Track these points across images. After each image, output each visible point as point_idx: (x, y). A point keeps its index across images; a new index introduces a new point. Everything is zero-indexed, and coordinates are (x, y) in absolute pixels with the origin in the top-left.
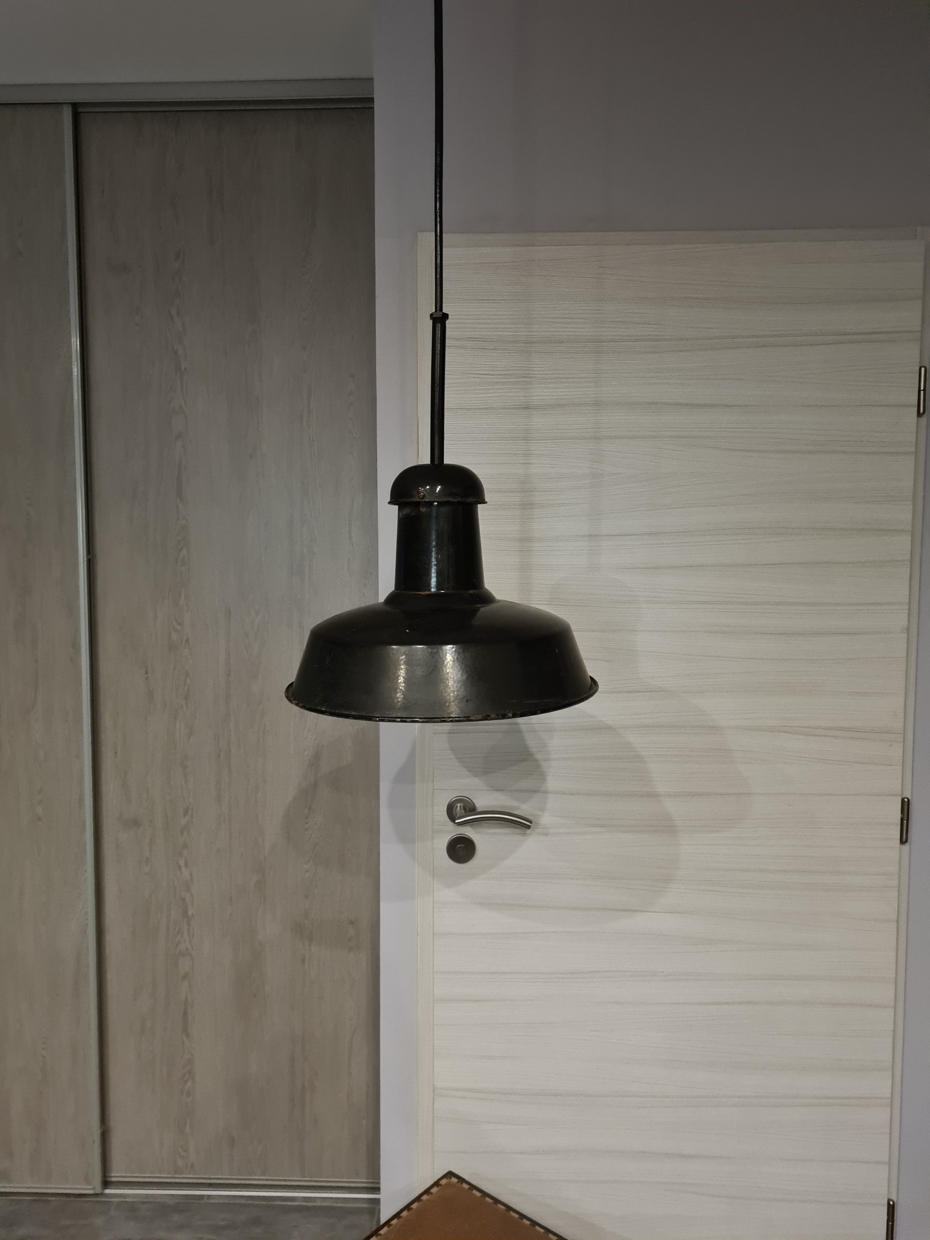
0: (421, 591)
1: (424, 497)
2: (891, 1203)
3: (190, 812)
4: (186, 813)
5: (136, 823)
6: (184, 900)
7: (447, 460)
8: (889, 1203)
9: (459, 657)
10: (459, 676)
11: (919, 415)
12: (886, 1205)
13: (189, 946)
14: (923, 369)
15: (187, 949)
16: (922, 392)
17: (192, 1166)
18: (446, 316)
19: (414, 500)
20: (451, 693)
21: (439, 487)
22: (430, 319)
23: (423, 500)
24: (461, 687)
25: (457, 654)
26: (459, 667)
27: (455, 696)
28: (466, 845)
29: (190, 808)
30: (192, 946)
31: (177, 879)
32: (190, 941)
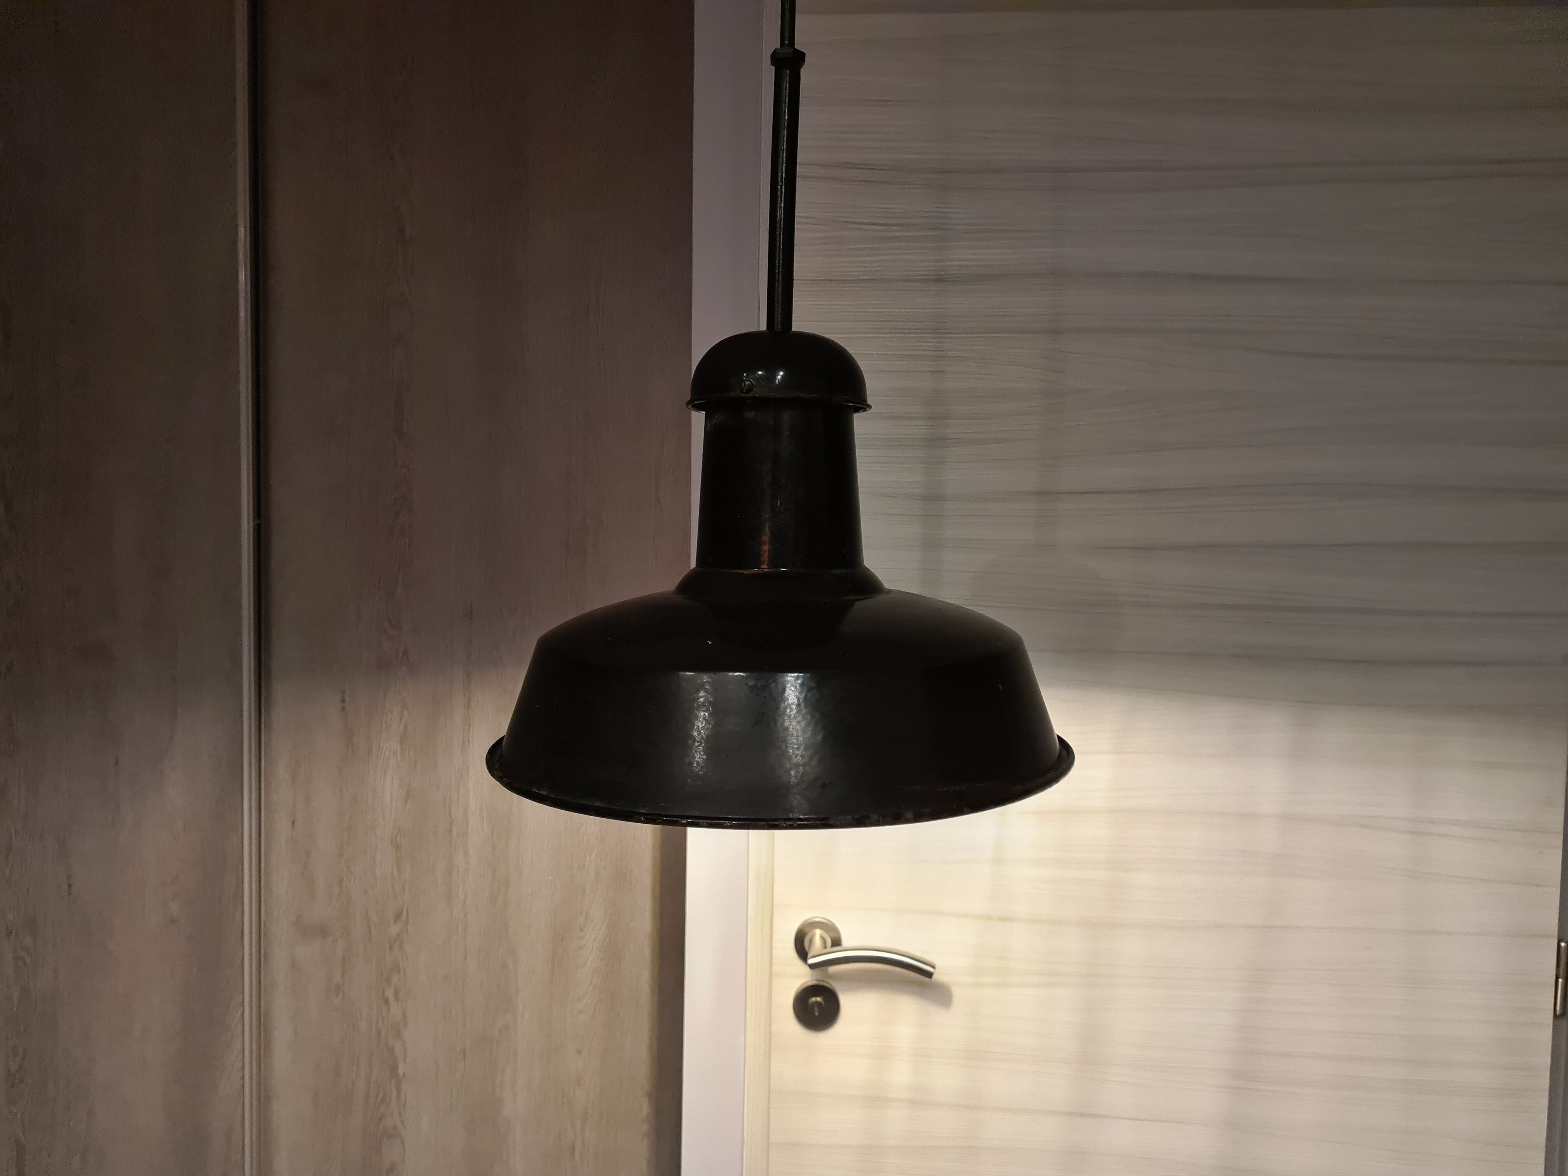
0: (742, 569)
1: (750, 388)
3: (404, 918)
4: (398, 917)
5: (323, 931)
6: (391, 1051)
7: (798, 325)
9: (809, 695)
10: (809, 734)
13: (399, 1123)
15: (395, 1128)
18: (800, 58)
19: (733, 394)
20: (791, 769)
21: (781, 373)
22: (772, 65)
23: (750, 395)
24: (811, 758)
25: (805, 689)
26: (809, 717)
27: (799, 775)
28: (824, 1000)
29: (405, 909)
30: (402, 1122)
31: (383, 1019)
32: (400, 1114)
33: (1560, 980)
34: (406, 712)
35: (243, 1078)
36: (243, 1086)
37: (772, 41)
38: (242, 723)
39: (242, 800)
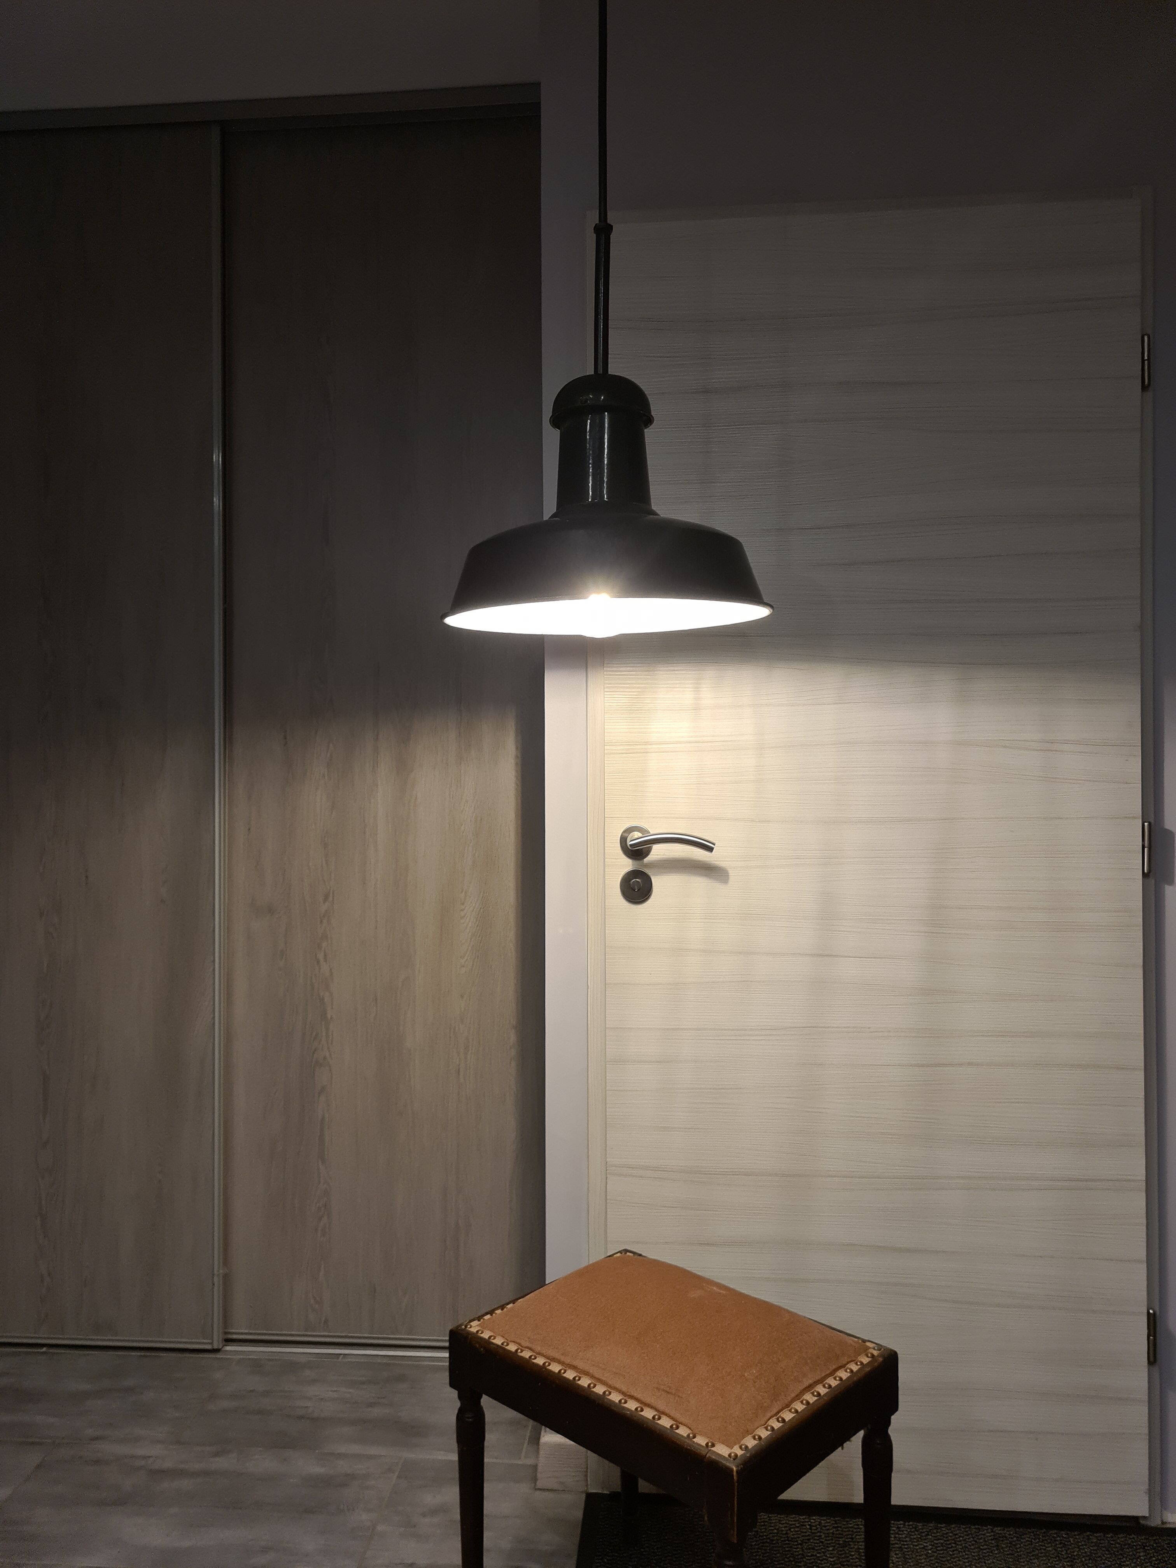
1: (586, 401)
2: (1151, 1311)
3: (331, 899)
4: (326, 898)
5: (271, 910)
6: (322, 1000)
8: (1148, 1312)
11: (1144, 388)
12: (1146, 1314)
13: (328, 1055)
14: (1146, 338)
15: (325, 1058)
16: (1146, 362)
17: (326, 1322)
18: (610, 227)
19: (576, 405)
23: (586, 404)
28: (641, 882)
29: (331, 892)
30: (330, 1055)
31: (315, 975)
32: (328, 1048)
33: (1146, 849)
34: (331, 745)
35: (214, 1018)
36: (214, 1024)
37: (593, 218)
38: (214, 754)
39: (214, 808)
